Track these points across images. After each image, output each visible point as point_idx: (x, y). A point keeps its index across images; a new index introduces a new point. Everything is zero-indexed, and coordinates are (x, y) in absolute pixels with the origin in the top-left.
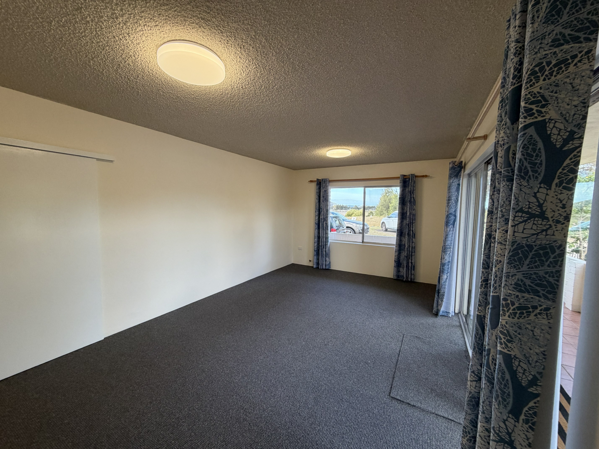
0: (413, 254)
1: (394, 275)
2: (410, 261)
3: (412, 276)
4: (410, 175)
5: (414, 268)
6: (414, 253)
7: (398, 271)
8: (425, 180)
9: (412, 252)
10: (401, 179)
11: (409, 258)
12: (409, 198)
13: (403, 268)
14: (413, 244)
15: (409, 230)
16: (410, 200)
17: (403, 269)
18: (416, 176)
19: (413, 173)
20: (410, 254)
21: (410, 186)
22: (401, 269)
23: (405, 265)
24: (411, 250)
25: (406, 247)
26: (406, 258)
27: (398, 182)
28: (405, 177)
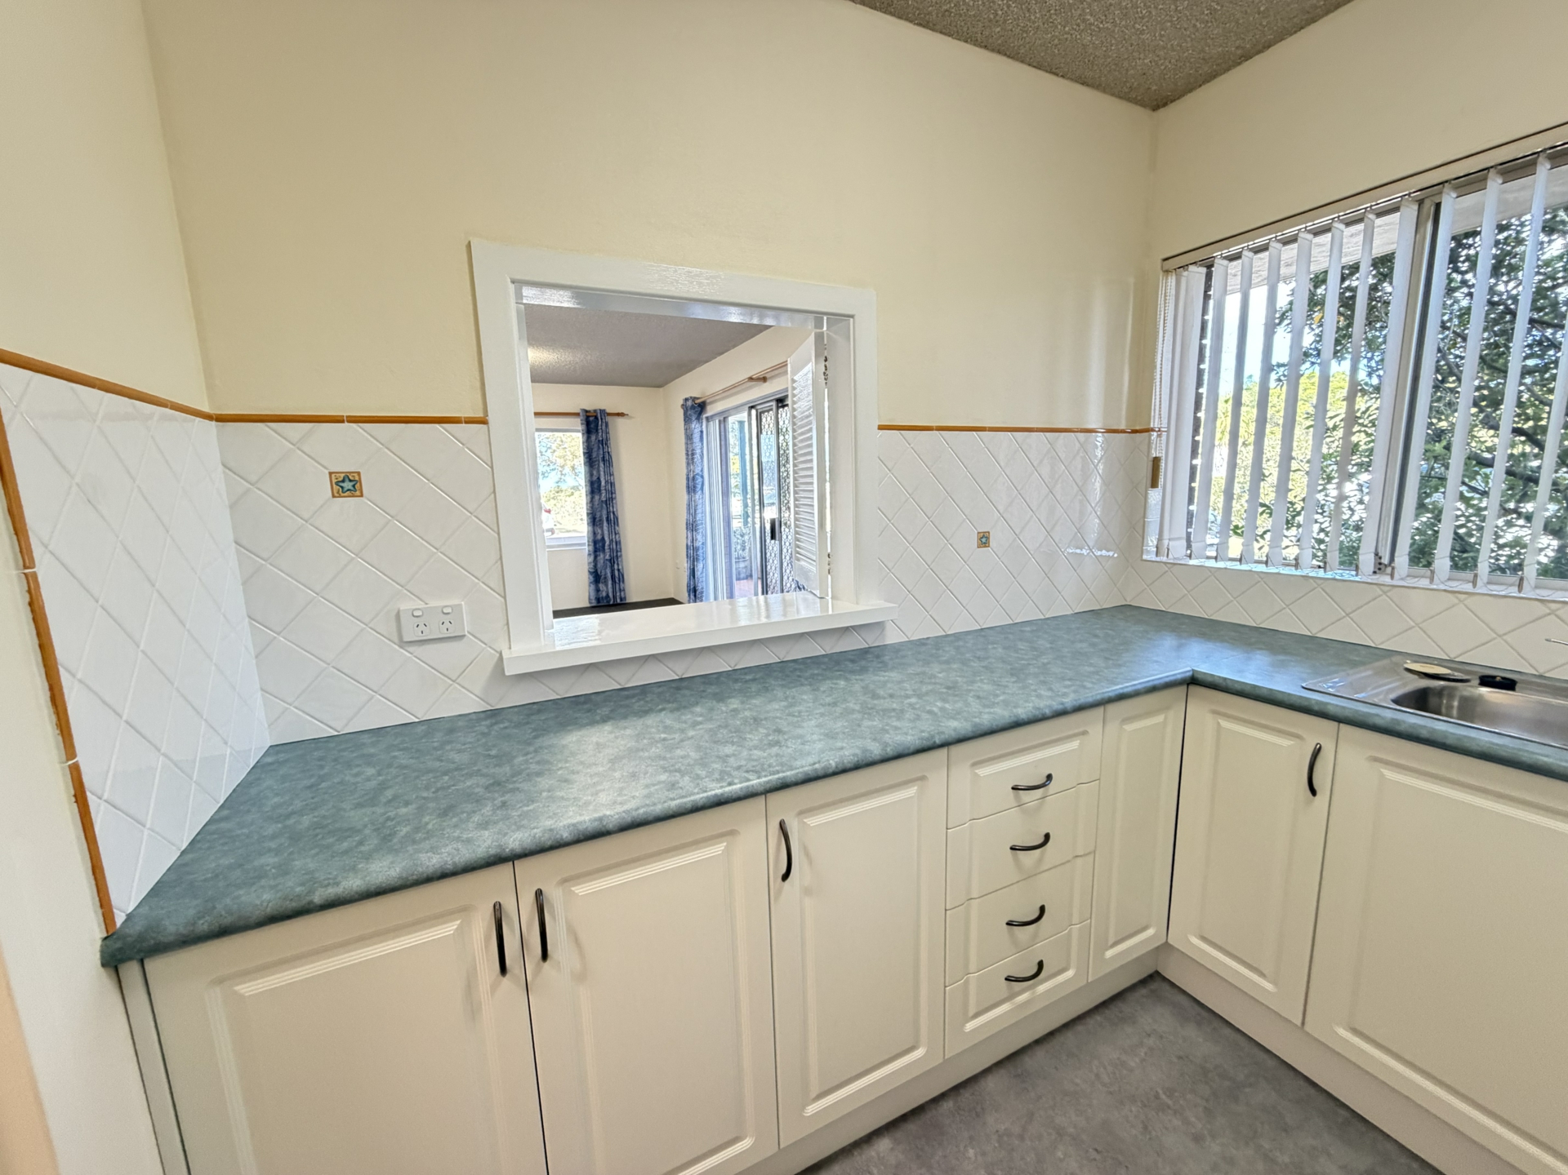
0: (619, 554)
1: (590, 599)
2: (616, 567)
3: (622, 593)
4: (599, 411)
5: (622, 578)
6: (621, 551)
7: (598, 590)
8: (620, 420)
9: (617, 552)
10: (582, 418)
11: (614, 562)
12: (601, 452)
13: (606, 583)
14: (617, 536)
15: (608, 513)
16: (604, 457)
17: (607, 586)
18: (609, 414)
19: (602, 408)
20: (615, 554)
21: (600, 431)
22: (601, 586)
23: (609, 575)
24: (614, 547)
25: (607, 543)
26: (609, 564)
27: (578, 423)
28: (588, 414)
